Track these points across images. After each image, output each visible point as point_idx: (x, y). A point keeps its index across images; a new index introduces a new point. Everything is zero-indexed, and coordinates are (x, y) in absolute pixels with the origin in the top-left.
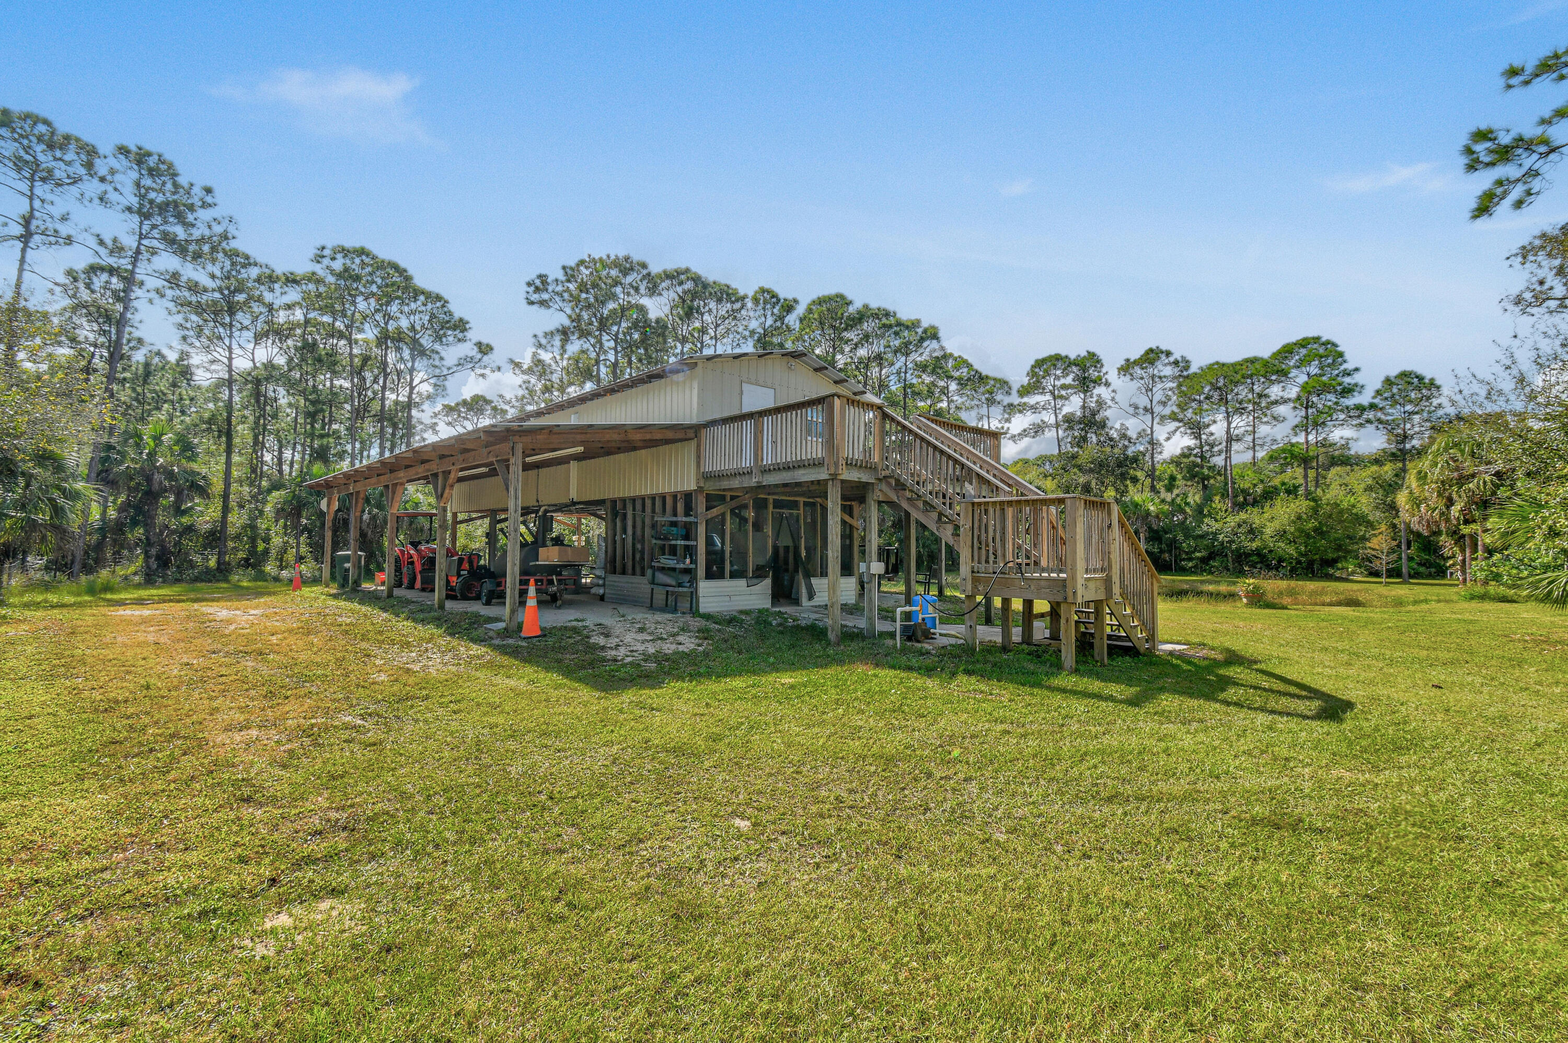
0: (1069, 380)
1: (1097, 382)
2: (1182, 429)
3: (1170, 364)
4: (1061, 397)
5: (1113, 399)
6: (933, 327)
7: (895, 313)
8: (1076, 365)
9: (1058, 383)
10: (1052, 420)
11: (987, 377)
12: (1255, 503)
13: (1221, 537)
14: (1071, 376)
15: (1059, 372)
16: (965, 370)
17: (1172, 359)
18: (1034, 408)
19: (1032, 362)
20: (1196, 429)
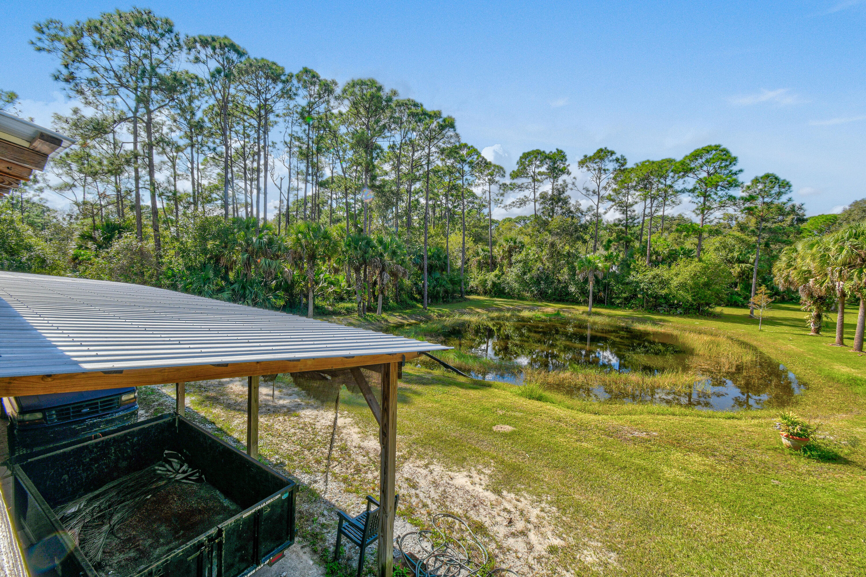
0: (544, 169)
1: (563, 171)
2: (615, 207)
3: (613, 161)
4: (538, 181)
5: (573, 184)
6: (450, 117)
7: (422, 105)
8: (550, 158)
9: (537, 171)
10: (532, 197)
11: (490, 163)
12: (663, 261)
13: (642, 285)
14: (546, 166)
15: (538, 163)
16: (476, 157)
17: (614, 157)
18: (520, 187)
19: (521, 155)
20: (624, 207)
